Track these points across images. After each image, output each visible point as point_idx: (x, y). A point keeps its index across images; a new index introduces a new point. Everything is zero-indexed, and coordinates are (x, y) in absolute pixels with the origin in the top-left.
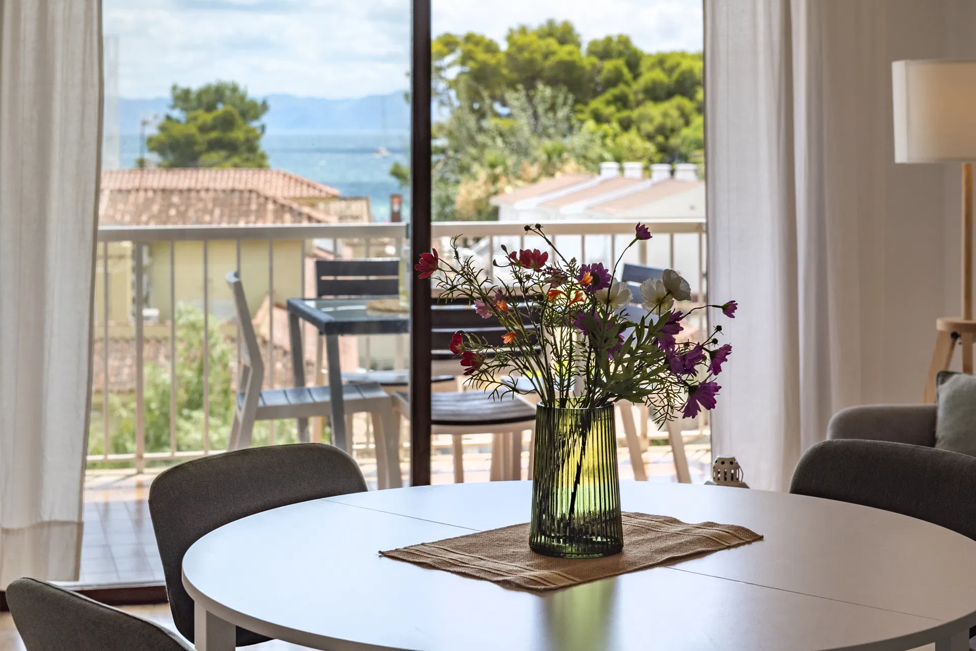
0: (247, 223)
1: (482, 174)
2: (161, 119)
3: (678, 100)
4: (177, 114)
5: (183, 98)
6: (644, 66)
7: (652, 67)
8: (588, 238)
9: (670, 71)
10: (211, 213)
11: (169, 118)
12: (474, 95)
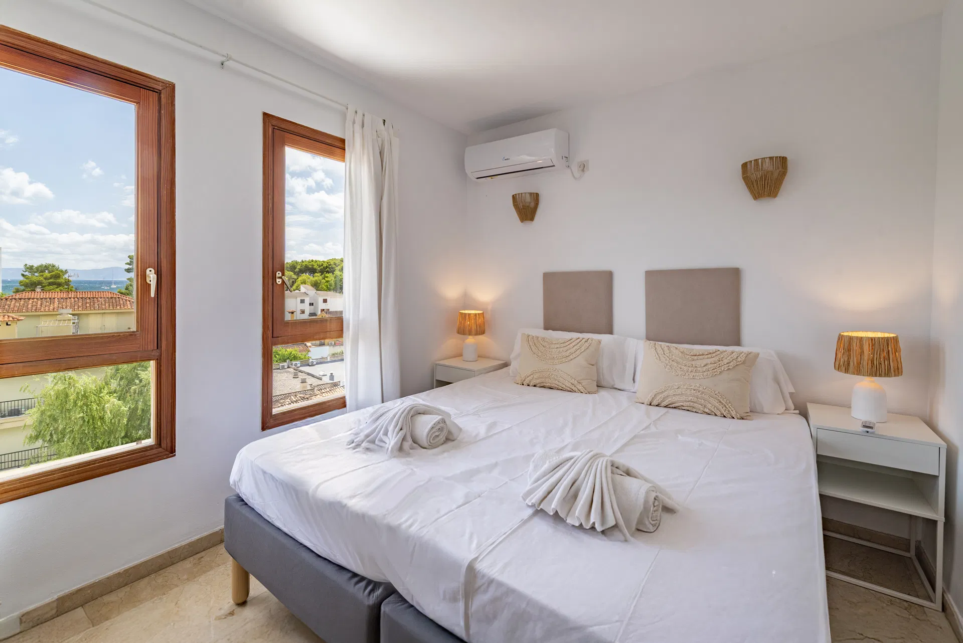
2: (22, 275)
11: (25, 274)
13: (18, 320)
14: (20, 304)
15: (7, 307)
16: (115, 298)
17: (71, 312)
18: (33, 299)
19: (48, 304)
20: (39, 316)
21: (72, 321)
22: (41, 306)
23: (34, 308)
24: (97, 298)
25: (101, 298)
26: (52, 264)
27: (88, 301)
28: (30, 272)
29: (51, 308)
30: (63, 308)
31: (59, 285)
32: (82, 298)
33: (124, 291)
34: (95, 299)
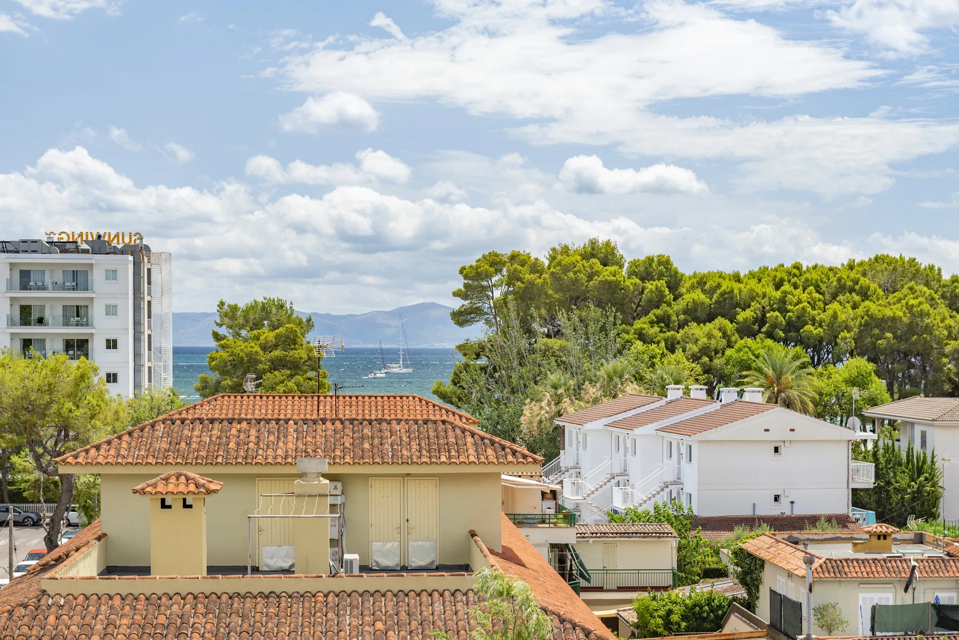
3: (720, 321)
5: (229, 314)
7: (693, 287)
9: (710, 293)
13: (209, 492)
14: (211, 436)
15: (183, 445)
16: (435, 422)
17: (326, 469)
18: (240, 421)
19: (272, 438)
20: (253, 477)
21: (329, 500)
22: (257, 444)
23: (242, 453)
24: (389, 423)
25: (399, 421)
26: (279, 300)
27: (367, 431)
28: (231, 328)
29: (280, 452)
30: (307, 455)
31: (295, 367)
32: (352, 421)
33: (448, 387)
34: (384, 424)
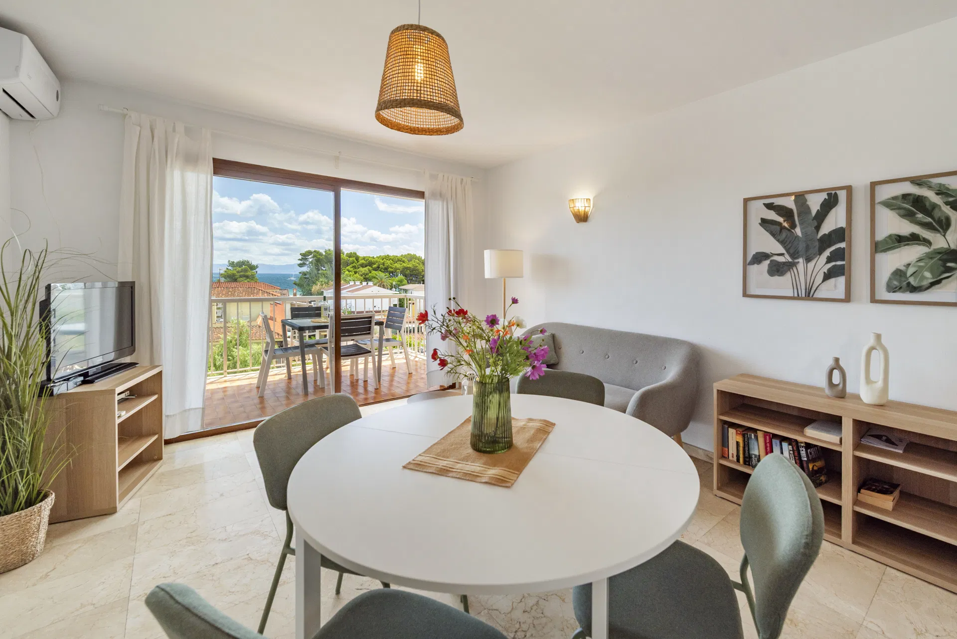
0: (253, 296)
1: (319, 284)
2: (225, 269)
3: (368, 267)
4: (230, 268)
5: (232, 264)
6: (360, 259)
7: (362, 259)
8: (375, 299)
9: (366, 261)
10: (242, 294)
11: (227, 269)
12: (317, 265)
28: (232, 267)
